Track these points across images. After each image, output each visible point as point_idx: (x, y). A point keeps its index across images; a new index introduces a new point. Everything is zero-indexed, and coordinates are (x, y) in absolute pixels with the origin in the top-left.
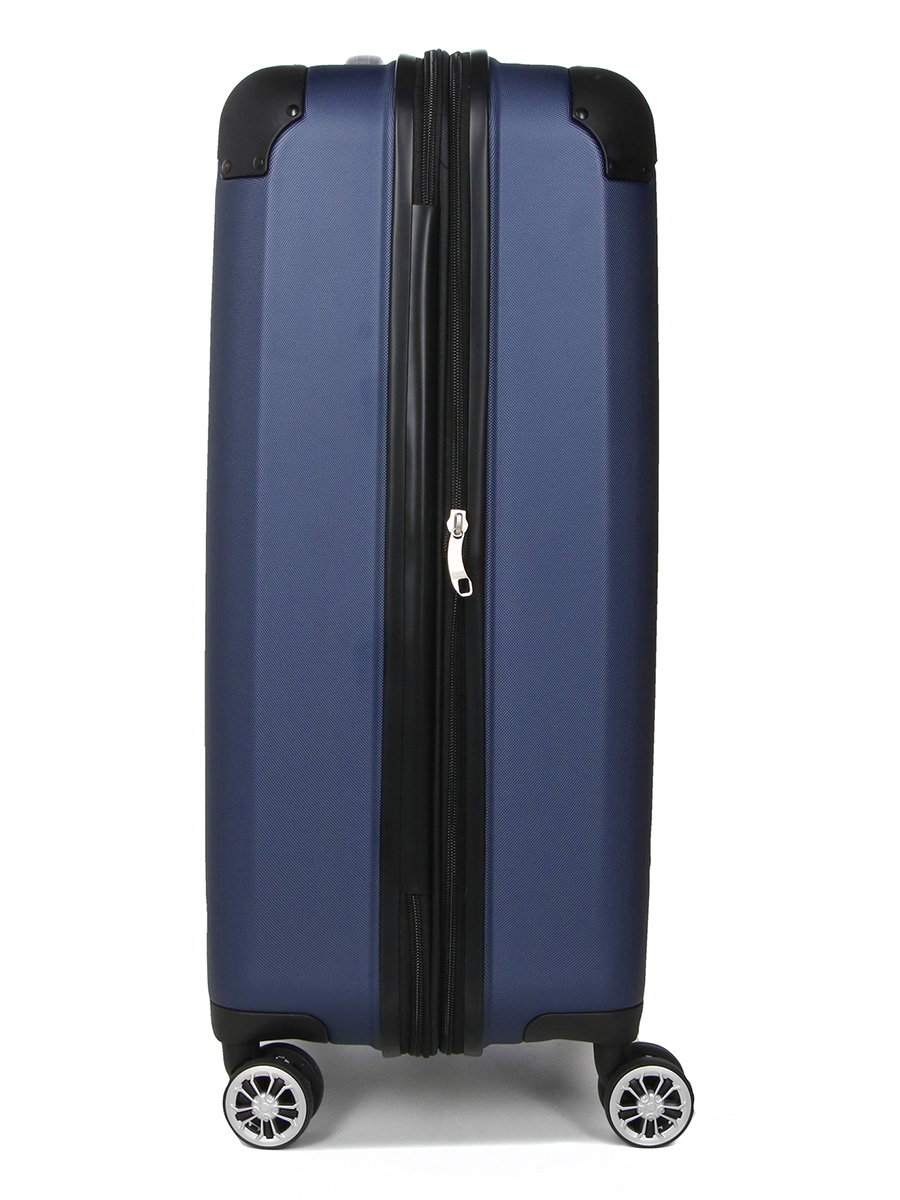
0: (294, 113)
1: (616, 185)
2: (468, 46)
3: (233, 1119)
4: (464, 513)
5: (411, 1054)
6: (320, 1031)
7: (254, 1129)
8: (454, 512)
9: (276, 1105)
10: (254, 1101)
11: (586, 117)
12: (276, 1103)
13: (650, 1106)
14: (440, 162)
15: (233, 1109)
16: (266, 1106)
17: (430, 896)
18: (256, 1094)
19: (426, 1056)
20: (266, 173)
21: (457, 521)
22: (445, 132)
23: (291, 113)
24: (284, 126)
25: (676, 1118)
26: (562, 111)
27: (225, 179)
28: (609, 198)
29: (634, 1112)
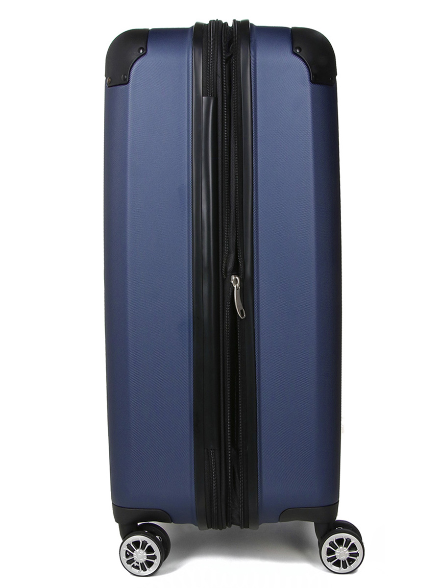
0: (141, 52)
1: (314, 85)
3: (126, 564)
5: (213, 529)
6: (166, 518)
7: (137, 568)
9: (145, 554)
10: (134, 554)
11: (300, 51)
12: (145, 553)
13: (342, 553)
14: (217, 74)
15: (125, 560)
16: (140, 555)
17: (220, 450)
18: (135, 550)
19: (220, 529)
20: (128, 82)
22: (219, 60)
23: (140, 51)
24: (136, 58)
25: (356, 557)
26: (288, 49)
27: (109, 87)
28: (313, 93)
29: (335, 558)
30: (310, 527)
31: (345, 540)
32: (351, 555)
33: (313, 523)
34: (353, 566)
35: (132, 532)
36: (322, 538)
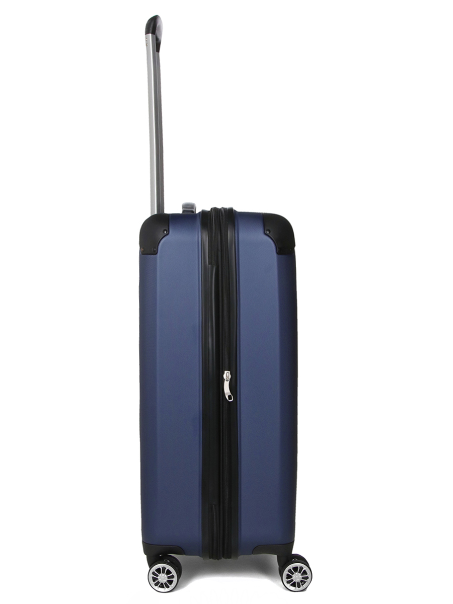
0: (165, 232)
1: (280, 256)
2: (227, 206)
3: (154, 586)
4: (229, 372)
5: (213, 559)
6: (181, 551)
7: (162, 587)
8: (226, 372)
11: (270, 232)
12: (166, 575)
13: (297, 577)
15: (153, 583)
16: (163, 578)
17: (219, 505)
19: (218, 560)
20: (156, 253)
21: (227, 375)
22: (219, 237)
24: (162, 237)
25: (307, 579)
26: (261, 231)
27: (143, 254)
28: (279, 261)
29: (292, 580)
30: (274, 558)
31: (299, 568)
32: (303, 578)
33: (276, 556)
34: (305, 586)
35: (156, 561)
36: (282, 567)
